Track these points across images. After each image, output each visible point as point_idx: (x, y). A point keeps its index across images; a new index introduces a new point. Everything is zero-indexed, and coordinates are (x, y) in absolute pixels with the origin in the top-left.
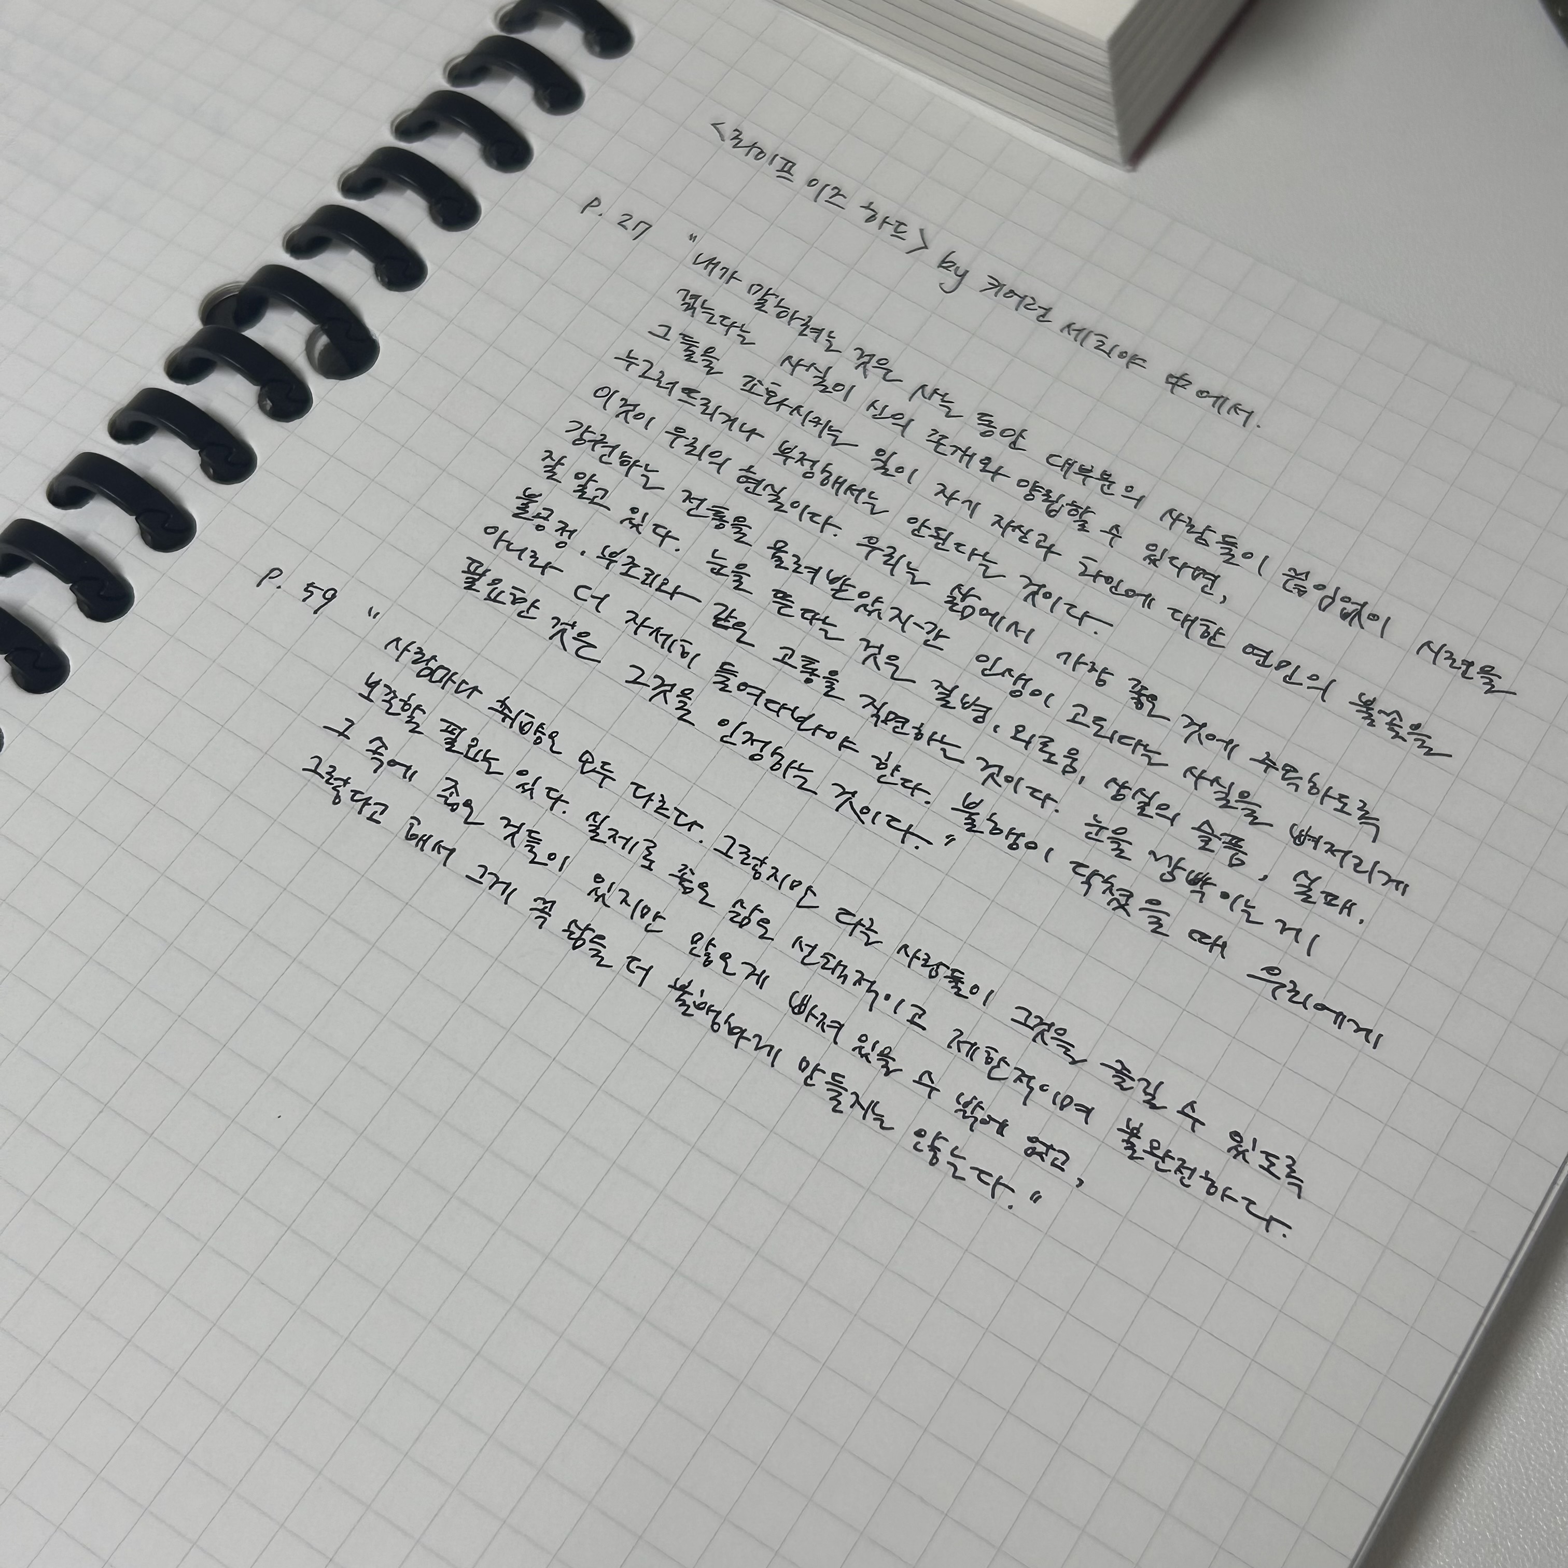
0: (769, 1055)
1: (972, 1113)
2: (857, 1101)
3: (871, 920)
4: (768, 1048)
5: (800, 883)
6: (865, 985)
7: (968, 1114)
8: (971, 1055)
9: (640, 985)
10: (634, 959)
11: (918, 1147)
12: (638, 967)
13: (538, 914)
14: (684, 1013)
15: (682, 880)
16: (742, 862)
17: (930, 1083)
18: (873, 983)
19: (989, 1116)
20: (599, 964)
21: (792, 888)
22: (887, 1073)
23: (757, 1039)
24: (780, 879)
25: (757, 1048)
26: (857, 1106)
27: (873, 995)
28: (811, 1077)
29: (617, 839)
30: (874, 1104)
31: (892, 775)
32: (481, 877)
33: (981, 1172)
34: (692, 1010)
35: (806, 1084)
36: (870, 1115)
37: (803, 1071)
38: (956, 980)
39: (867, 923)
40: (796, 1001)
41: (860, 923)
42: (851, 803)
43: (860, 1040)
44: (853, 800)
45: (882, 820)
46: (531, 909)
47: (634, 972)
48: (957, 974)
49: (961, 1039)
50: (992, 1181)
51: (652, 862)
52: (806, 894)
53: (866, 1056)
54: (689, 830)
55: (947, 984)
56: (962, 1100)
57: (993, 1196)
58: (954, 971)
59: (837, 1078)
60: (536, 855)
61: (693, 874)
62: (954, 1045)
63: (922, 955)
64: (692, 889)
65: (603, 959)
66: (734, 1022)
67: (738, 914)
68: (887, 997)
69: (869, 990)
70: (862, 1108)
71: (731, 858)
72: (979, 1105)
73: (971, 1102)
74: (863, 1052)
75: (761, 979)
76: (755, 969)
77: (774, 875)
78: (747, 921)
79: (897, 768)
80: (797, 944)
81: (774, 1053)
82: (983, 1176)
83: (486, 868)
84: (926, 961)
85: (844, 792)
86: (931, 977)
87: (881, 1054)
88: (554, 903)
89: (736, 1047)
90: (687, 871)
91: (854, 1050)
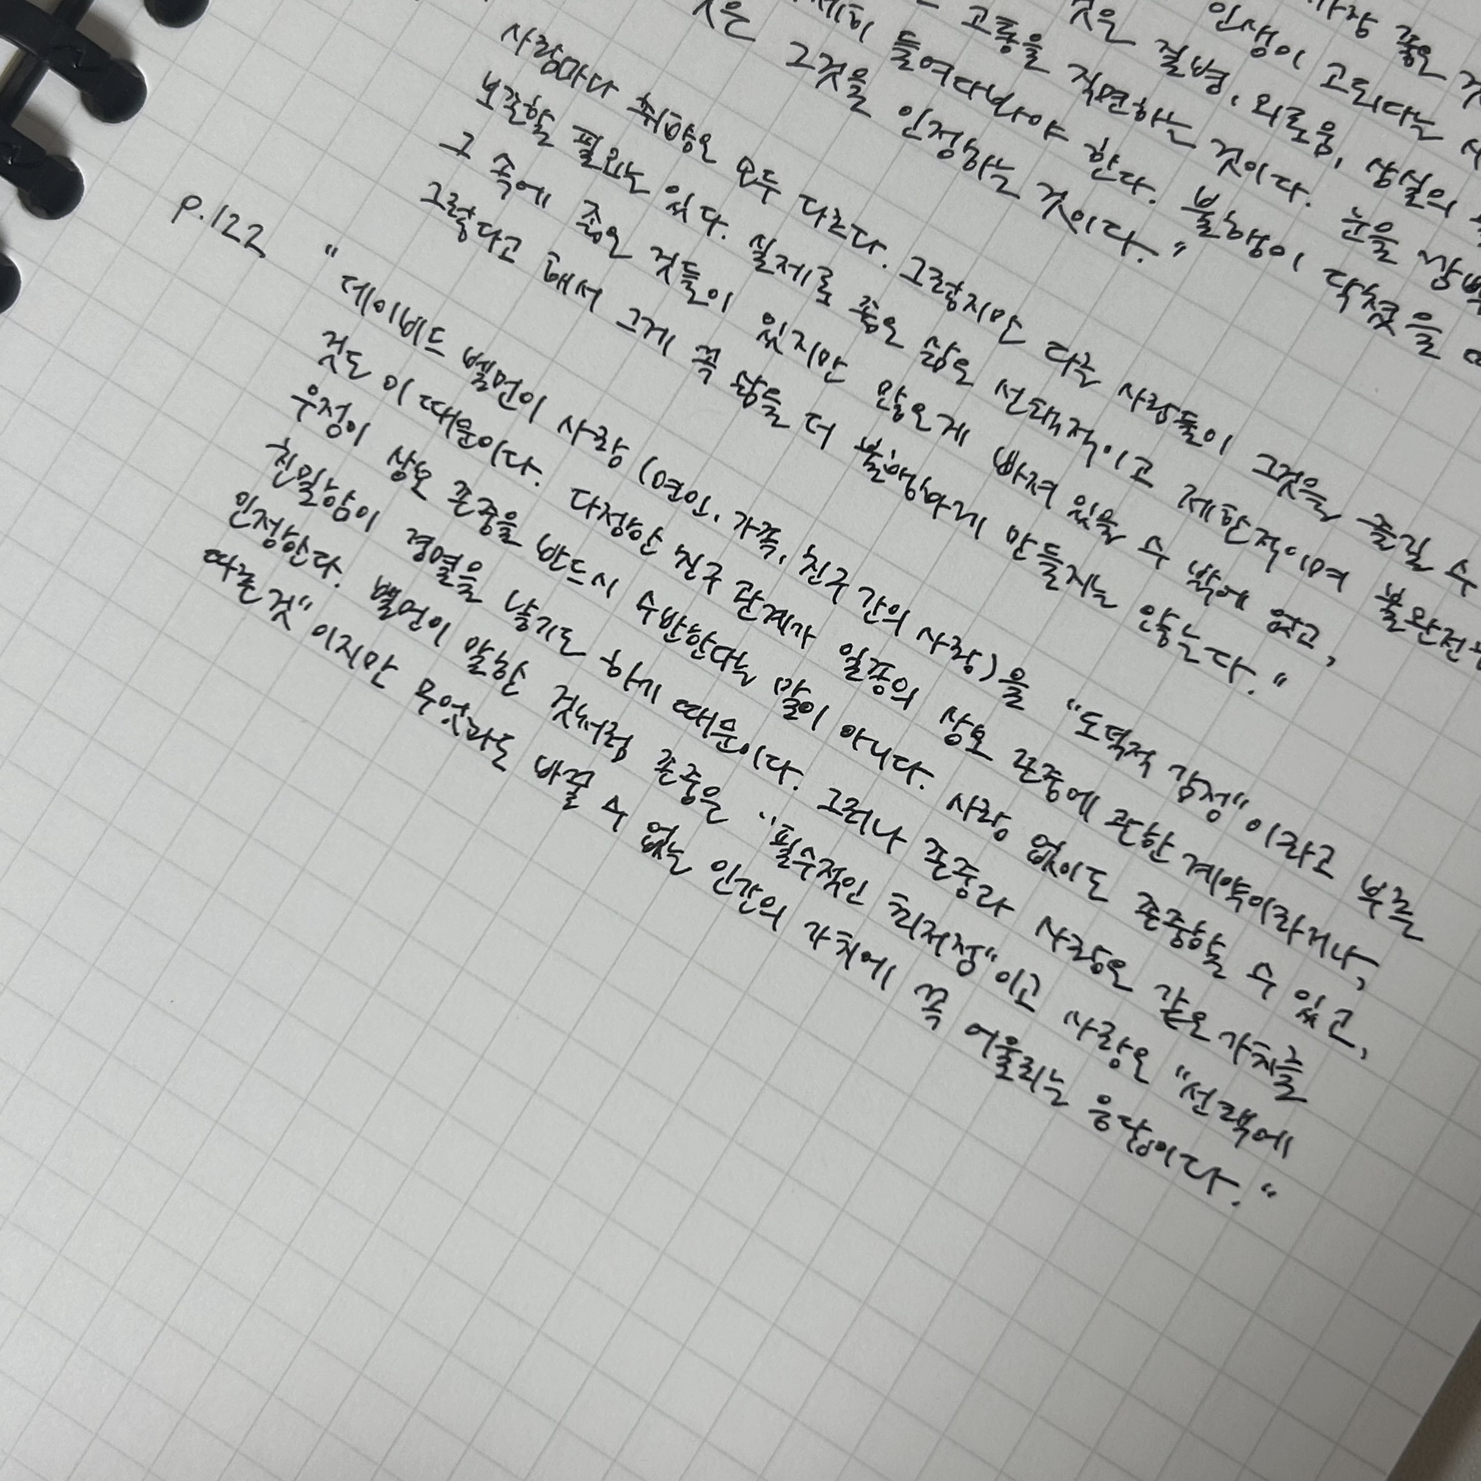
0: (972, 524)
1: (1207, 583)
2: (1074, 576)
3: (1087, 354)
4: (971, 517)
5: (1002, 313)
6: (1082, 436)
7: (1202, 585)
8: (1205, 514)
9: (823, 447)
10: (813, 416)
11: (1146, 626)
12: (819, 426)
13: (701, 365)
14: (874, 479)
15: (865, 315)
16: (934, 290)
17: (1157, 550)
18: (1091, 432)
19: (1227, 587)
20: (774, 424)
21: (993, 319)
22: (1109, 541)
23: (958, 506)
24: (979, 309)
25: (958, 518)
26: (1075, 582)
27: (1091, 447)
28: (1020, 549)
29: (787, 268)
30: (1094, 578)
31: (1109, 167)
32: (634, 323)
33: (1219, 653)
34: (883, 475)
35: (1016, 558)
36: (1090, 592)
37: (1012, 541)
38: (1188, 424)
39: (1082, 359)
40: (1002, 459)
41: (1073, 359)
42: (1061, 208)
43: (1076, 502)
44: (1063, 203)
45: (1098, 226)
46: (694, 361)
47: (813, 432)
48: (1189, 417)
49: (1194, 496)
50: (1229, 662)
51: (828, 295)
52: (1010, 326)
53: (1084, 521)
54: (870, 252)
55: (1177, 431)
56: (1196, 569)
57: (1231, 681)
58: (1186, 413)
59: (1051, 549)
60: (694, 293)
61: (877, 307)
62: (1186, 503)
63: (1147, 396)
64: (876, 327)
65: (778, 418)
66: (931, 487)
67: (931, 356)
68: (1108, 449)
69: (1086, 442)
70: (1080, 583)
71: (921, 285)
72: (1215, 575)
73: (1205, 572)
74: (1081, 516)
75: (960, 433)
76: (953, 423)
77: (972, 304)
78: (941, 363)
79: (1115, 159)
80: (1001, 390)
81: (977, 522)
82: (1220, 658)
83: (638, 312)
84: (1153, 402)
85: (1052, 194)
86: (1158, 422)
87: (1101, 518)
88: (718, 351)
89: (935, 517)
90: (870, 304)
91: (1070, 514)
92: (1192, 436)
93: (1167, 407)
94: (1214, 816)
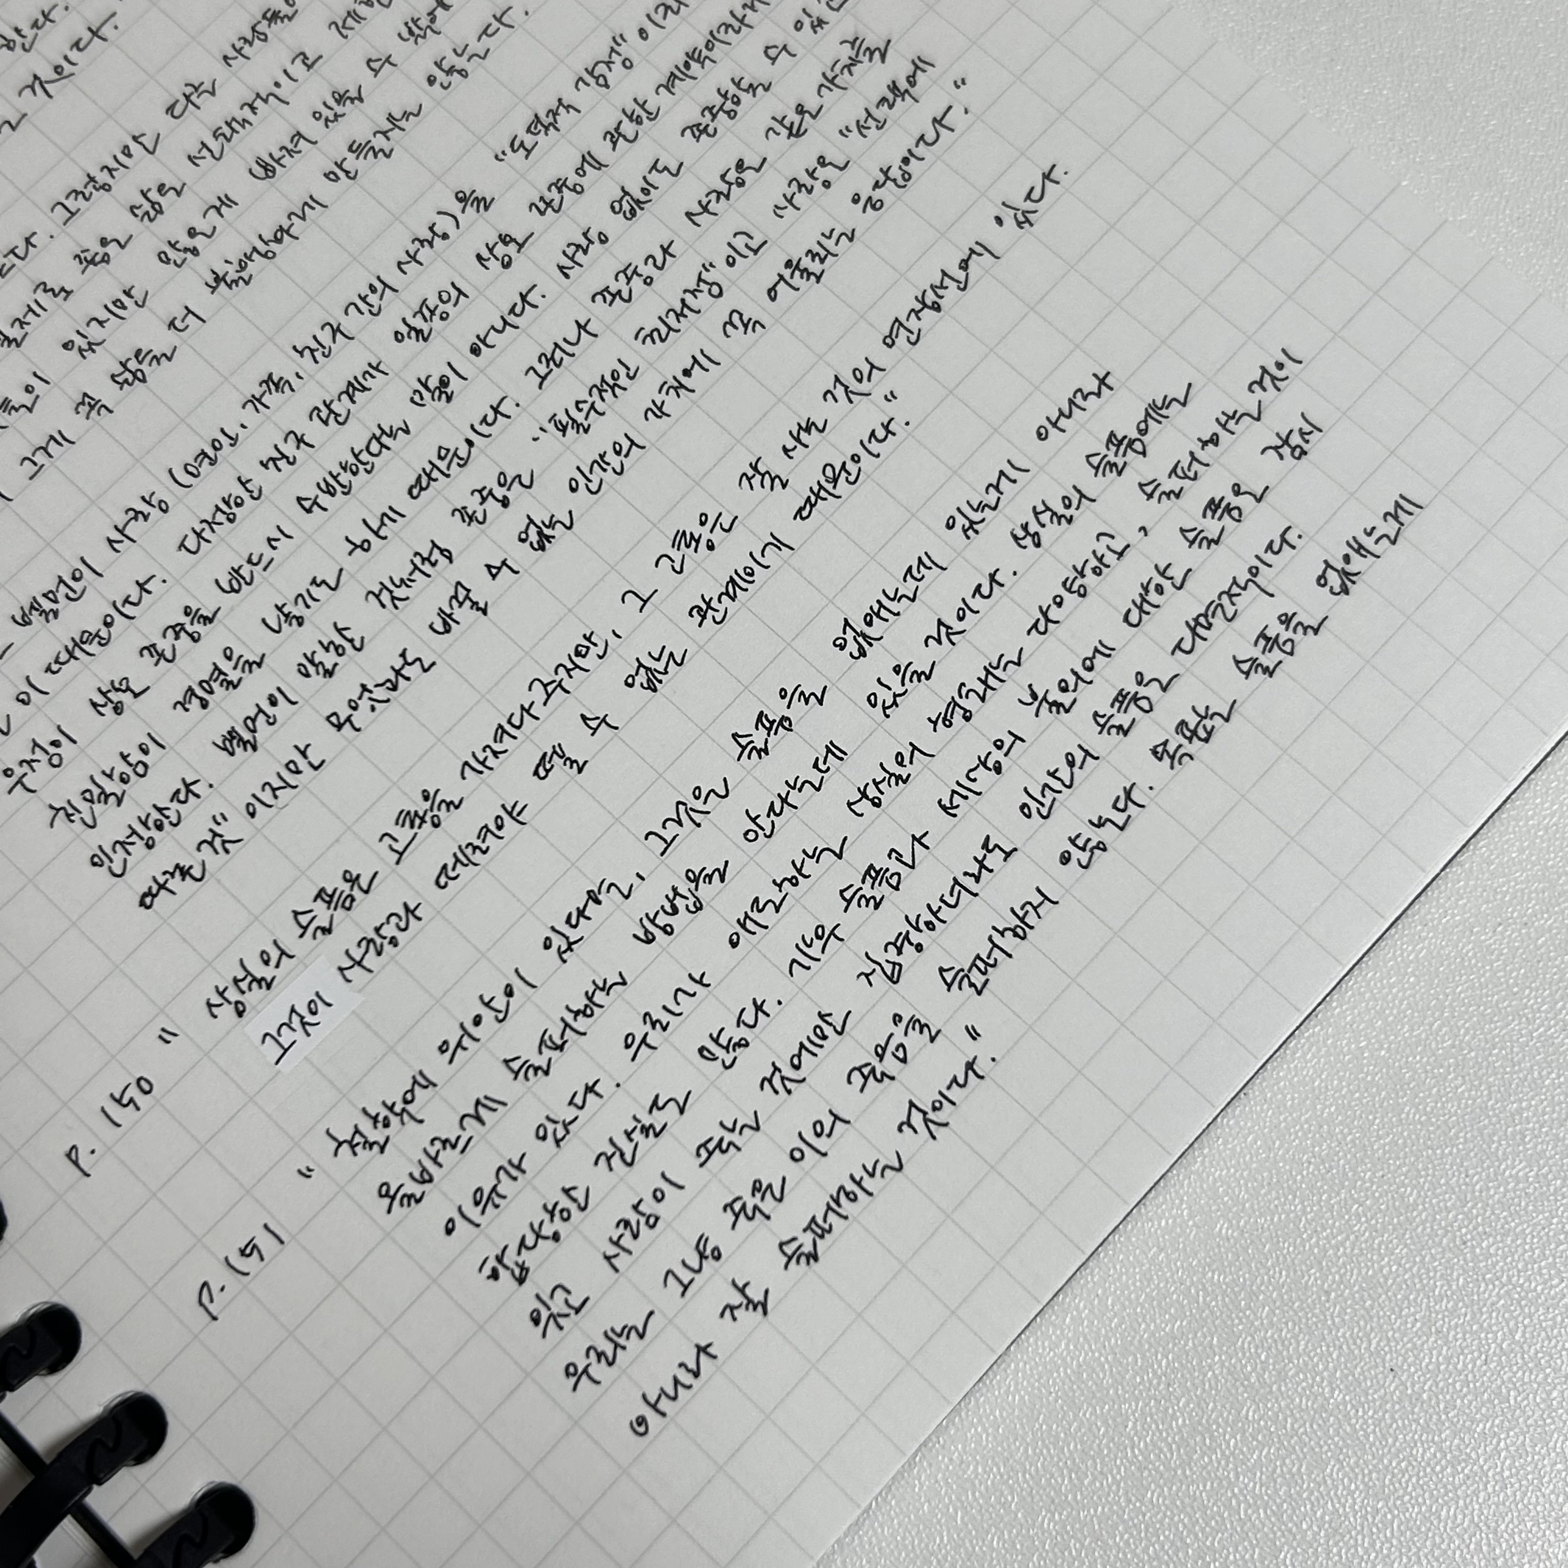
0: (313, 208)
1: (420, 29)
2: (384, 133)
3: (186, 85)
4: (306, 208)
5: (126, 147)
6: (258, 103)
7: (422, 33)
8: (357, 18)
9: (204, 321)
10: (172, 324)
11: (446, 85)
12: (183, 321)
13: (94, 414)
14: (247, 283)
15: (92, 262)
16: (87, 199)
17: (380, 63)
18: (258, 95)
19: (429, 14)
20: (169, 359)
21: (129, 155)
22: (361, 99)
23: (293, 217)
24: (116, 165)
25: (303, 218)
26: (389, 134)
27: (271, 98)
28: (347, 173)
29: (26, 320)
30: (391, 118)
31: (23, 37)
32: (35, 464)
33: (485, 32)
34: (245, 274)
36: (402, 124)
37: (338, 178)
38: (273, 17)
39: (189, 90)
40: (260, 171)
41: (187, 97)
42: (47, 82)
43: (317, 119)
44: (43, 79)
45: (74, 55)
46: (88, 418)
47: (187, 327)
48: (269, 15)
49: (340, 24)
50: (496, 24)
51: (63, 289)
52: (140, 143)
53: (336, 116)
54: (34, 246)
55: (277, 27)
56: (405, 34)
57: (512, 27)
58: (264, 17)
59: (354, 148)
60: (24, 406)
61: (87, 250)
62: (344, 32)
63: (239, 44)
64: (106, 254)
65: (164, 355)
66: (268, 236)
67: (147, 213)
68: (277, 85)
69: (265, 101)
70: (392, 130)
71: (79, 210)
72: (415, 22)
73: (410, 29)
74: (331, 118)
75: (226, 201)
76: (215, 207)
77: (110, 171)
78: (157, 207)
79: (18, 31)
80: (197, 161)
81: (312, 202)
82: (490, 31)
84: (246, 41)
85: (32, 87)
86: (265, 40)
87: (338, 102)
88: (85, 395)
90: (82, 256)
91: (327, 126)
92: (286, 16)
93: (253, 29)
94: (628, 64)
